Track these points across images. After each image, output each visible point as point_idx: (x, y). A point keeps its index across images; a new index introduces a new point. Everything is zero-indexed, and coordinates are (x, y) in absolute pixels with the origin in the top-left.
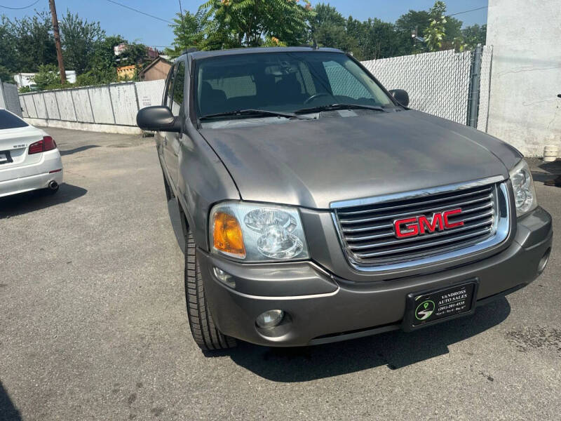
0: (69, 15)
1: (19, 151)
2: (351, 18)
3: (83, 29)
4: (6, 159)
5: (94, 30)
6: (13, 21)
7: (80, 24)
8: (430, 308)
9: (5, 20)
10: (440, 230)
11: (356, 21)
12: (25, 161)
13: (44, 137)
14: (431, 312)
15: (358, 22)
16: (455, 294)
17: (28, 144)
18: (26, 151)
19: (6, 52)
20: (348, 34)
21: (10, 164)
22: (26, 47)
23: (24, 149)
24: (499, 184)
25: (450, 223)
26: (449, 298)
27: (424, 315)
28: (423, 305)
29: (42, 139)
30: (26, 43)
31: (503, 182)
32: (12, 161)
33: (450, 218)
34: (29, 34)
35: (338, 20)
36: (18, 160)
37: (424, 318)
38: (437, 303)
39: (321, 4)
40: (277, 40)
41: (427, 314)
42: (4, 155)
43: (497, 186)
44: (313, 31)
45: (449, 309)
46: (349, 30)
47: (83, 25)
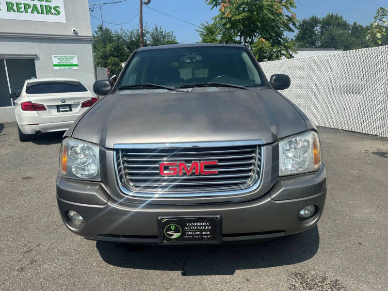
0: (156, 28)
1: (76, 105)
2: (355, 24)
3: (163, 36)
4: (69, 109)
5: (170, 36)
6: (126, 31)
7: (162, 32)
8: (177, 230)
9: (122, 31)
10: (196, 174)
11: (359, 26)
12: (79, 112)
13: (92, 98)
14: (179, 234)
15: (361, 26)
16: (199, 224)
17: (82, 101)
18: (81, 105)
19: (120, 50)
20: (352, 35)
21: (71, 112)
22: (131, 47)
23: (79, 104)
24: (260, 146)
25: (205, 171)
26: (193, 226)
27: (173, 235)
28: (170, 226)
29: (90, 99)
30: (131, 45)
31: (263, 145)
32: (72, 111)
33: (206, 167)
34: (134, 39)
35: (344, 25)
36: (76, 110)
37: (172, 237)
38: (183, 229)
39: (331, 14)
40: (264, 40)
41: (176, 235)
42: (68, 107)
43: (259, 148)
44: (322, 34)
45: (195, 235)
46: (353, 32)
47: (163, 34)
